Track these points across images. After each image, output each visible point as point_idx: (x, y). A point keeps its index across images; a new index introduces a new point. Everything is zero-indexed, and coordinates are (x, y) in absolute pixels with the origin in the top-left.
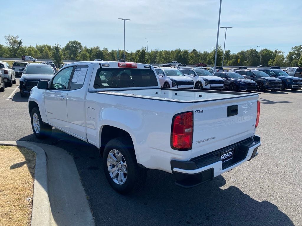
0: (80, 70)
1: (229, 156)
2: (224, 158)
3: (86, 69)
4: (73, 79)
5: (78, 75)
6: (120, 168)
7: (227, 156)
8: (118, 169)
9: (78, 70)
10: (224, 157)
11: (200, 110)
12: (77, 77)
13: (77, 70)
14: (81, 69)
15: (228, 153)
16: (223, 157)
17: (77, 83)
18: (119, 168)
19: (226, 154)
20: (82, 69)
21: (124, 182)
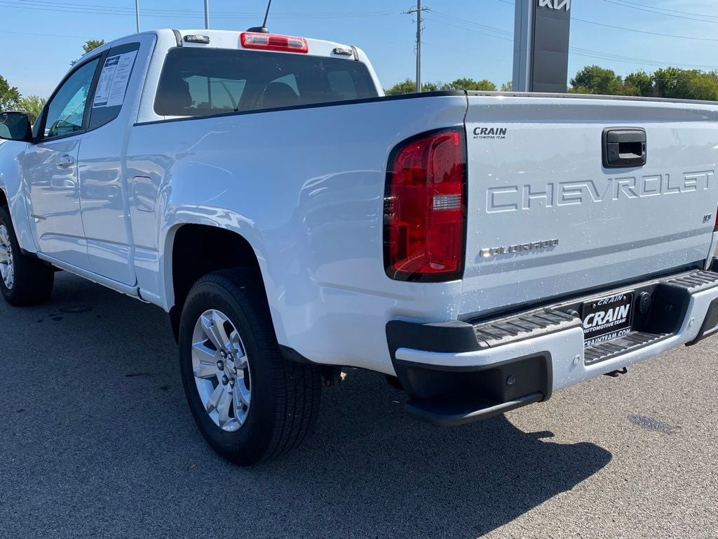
0: (116, 63)
1: (618, 322)
2: (598, 328)
3: (132, 54)
4: (96, 95)
5: (109, 80)
6: (230, 374)
7: (608, 322)
8: (225, 376)
9: (112, 61)
10: (597, 325)
11: (492, 129)
12: (108, 83)
13: (109, 63)
14: (118, 58)
15: (611, 311)
16: (591, 321)
17: (106, 103)
18: (228, 376)
19: (602, 313)
20: (123, 56)
21: (242, 422)
